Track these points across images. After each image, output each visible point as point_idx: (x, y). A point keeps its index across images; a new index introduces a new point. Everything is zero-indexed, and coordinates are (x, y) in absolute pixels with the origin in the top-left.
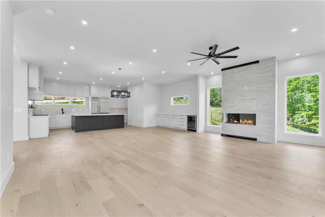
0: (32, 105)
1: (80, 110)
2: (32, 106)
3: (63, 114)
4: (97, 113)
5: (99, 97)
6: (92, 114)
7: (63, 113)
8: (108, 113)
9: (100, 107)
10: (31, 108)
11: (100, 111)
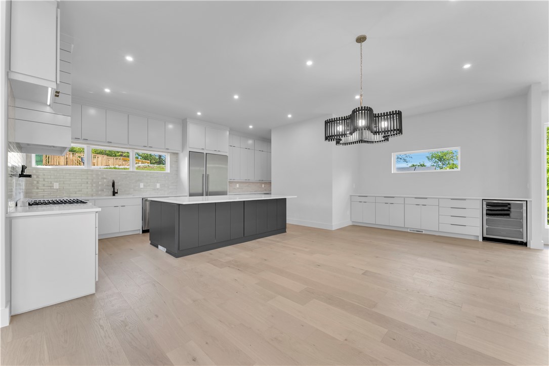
0: (24, 168)
1: (158, 186)
2: (23, 171)
3: (114, 195)
4: (200, 191)
5: (205, 152)
6: (191, 195)
7: (114, 193)
8: (224, 193)
9: (207, 177)
10: (22, 175)
11: (207, 187)
